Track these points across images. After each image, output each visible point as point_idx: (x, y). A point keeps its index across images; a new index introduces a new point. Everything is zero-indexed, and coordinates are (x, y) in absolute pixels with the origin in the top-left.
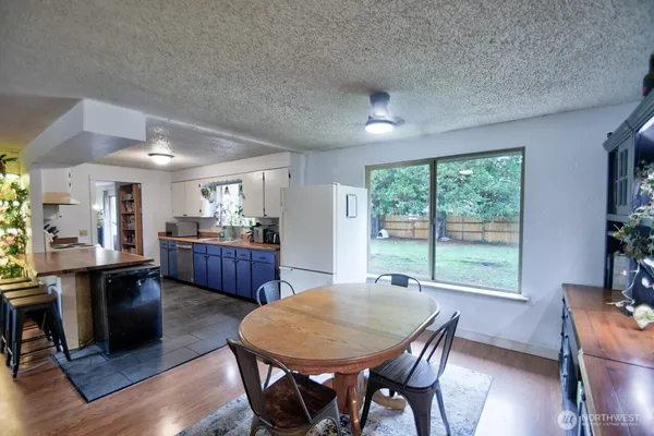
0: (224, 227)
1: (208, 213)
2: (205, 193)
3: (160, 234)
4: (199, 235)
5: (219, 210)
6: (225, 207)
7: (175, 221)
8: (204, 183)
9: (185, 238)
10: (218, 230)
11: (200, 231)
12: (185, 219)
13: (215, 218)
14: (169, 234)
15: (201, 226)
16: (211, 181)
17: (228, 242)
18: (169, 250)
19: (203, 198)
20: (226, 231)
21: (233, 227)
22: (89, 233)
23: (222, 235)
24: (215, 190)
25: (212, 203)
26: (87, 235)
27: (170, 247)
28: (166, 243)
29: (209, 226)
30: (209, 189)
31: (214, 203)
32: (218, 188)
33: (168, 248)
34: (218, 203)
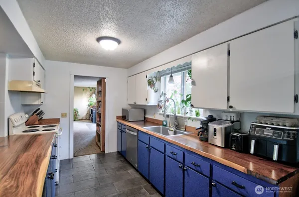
0: (168, 116)
1: (152, 101)
2: (151, 83)
3: (118, 118)
4: (146, 121)
5: (162, 99)
6: (168, 96)
7: (128, 107)
8: (151, 74)
10: (161, 118)
11: (147, 116)
12: (135, 106)
13: (159, 107)
14: (124, 118)
15: (147, 111)
16: (156, 70)
18: (122, 132)
19: (148, 88)
20: (169, 120)
21: (176, 117)
22: (68, 115)
23: (164, 123)
24: (160, 80)
25: (156, 92)
26: (66, 117)
27: (123, 130)
28: (121, 125)
29: (155, 113)
30: (154, 79)
31: (158, 92)
32: (162, 78)
33: (121, 130)
34: (161, 92)
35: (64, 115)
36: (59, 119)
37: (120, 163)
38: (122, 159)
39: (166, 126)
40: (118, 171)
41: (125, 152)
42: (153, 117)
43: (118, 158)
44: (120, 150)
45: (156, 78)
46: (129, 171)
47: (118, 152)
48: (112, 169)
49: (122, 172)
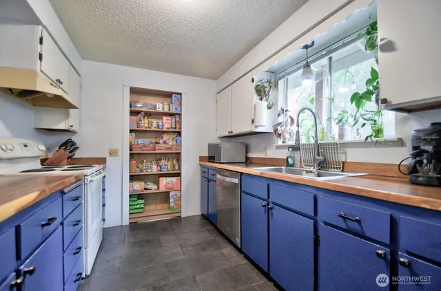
1: (265, 124)
2: (261, 91)
3: (202, 159)
4: (248, 162)
5: (282, 119)
7: (219, 141)
9: (230, 164)
10: (283, 154)
11: (251, 155)
13: (276, 134)
14: (211, 159)
15: (252, 148)
17: (309, 177)
18: (209, 181)
19: (257, 100)
22: (120, 153)
23: (290, 161)
24: (276, 86)
25: (270, 108)
26: (117, 156)
27: (210, 177)
28: (206, 170)
29: (266, 148)
30: (266, 85)
31: (273, 108)
32: (281, 83)
33: (208, 179)
34: (280, 109)
35: (113, 153)
36: (105, 158)
37: (207, 234)
38: (210, 228)
39: (292, 165)
40: (204, 249)
41: (215, 215)
42: (262, 156)
43: (203, 226)
44: (205, 212)
45: (269, 82)
46: (224, 251)
47: (203, 216)
48: (192, 245)
49: (210, 252)
